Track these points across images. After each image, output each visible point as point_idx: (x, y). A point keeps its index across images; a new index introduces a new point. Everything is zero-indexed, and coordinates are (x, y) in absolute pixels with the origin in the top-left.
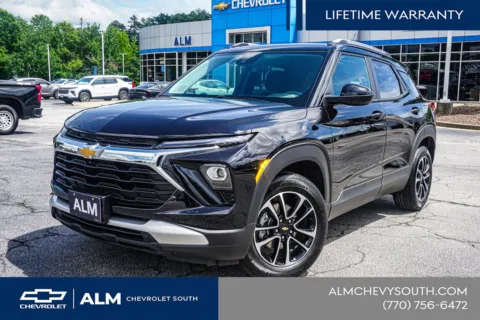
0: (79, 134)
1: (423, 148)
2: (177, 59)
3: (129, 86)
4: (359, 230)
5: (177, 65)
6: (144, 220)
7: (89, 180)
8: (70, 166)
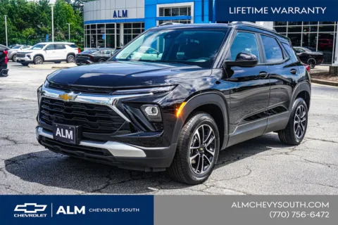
0: (58, 86)
1: (300, 99)
2: (115, 29)
3: (75, 51)
4: (251, 157)
5: (115, 34)
6: (103, 141)
7: (66, 116)
8: (52, 107)
